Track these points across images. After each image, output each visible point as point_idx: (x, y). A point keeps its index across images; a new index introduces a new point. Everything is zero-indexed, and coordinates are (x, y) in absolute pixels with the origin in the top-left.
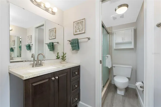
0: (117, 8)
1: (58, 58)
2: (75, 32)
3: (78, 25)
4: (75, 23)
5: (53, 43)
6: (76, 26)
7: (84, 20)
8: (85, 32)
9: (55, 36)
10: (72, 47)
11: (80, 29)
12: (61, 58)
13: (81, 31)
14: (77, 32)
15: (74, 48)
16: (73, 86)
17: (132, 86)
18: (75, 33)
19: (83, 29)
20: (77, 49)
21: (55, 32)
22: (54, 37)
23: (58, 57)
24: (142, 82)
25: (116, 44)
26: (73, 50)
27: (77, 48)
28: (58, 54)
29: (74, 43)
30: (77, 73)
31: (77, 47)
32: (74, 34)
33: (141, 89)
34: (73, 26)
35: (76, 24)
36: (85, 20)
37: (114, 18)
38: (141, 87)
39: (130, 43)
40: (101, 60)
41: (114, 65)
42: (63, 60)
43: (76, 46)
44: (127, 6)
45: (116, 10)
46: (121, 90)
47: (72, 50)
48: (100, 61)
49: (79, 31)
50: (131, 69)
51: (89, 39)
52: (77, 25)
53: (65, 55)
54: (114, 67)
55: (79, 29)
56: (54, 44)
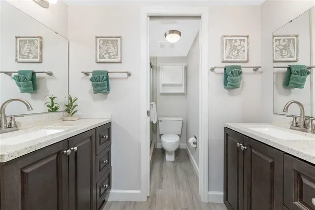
0: (168, 33)
1: (53, 109)
2: (100, 58)
3: (107, 45)
4: (100, 40)
5: (33, 73)
6: (101, 46)
7: (119, 39)
8: (121, 60)
9: (41, 56)
10: (95, 86)
11: (111, 54)
12: (62, 108)
13: (112, 57)
14: (105, 58)
15: (99, 88)
16: (100, 162)
17: (183, 146)
18: (99, 60)
19: (117, 54)
20: (104, 91)
21: (38, 45)
22: (35, 57)
23: (54, 107)
24: (195, 137)
25: (163, 85)
26: (96, 92)
27: (105, 89)
28: (52, 101)
29: (101, 79)
30: (107, 136)
31: (107, 87)
32: (96, 60)
33: (195, 146)
34: (95, 44)
35: (102, 42)
36: (121, 40)
37: (162, 46)
38: (194, 144)
39: (180, 85)
40: (149, 110)
41: (160, 119)
42: (69, 112)
43: (103, 85)
44: (180, 34)
45: (166, 35)
46: (170, 154)
47: (94, 93)
48: (148, 112)
49: (110, 57)
50: (181, 122)
51: (129, 75)
52: (103, 44)
53: (74, 101)
54: (161, 121)
55: (108, 53)
56: (37, 75)
